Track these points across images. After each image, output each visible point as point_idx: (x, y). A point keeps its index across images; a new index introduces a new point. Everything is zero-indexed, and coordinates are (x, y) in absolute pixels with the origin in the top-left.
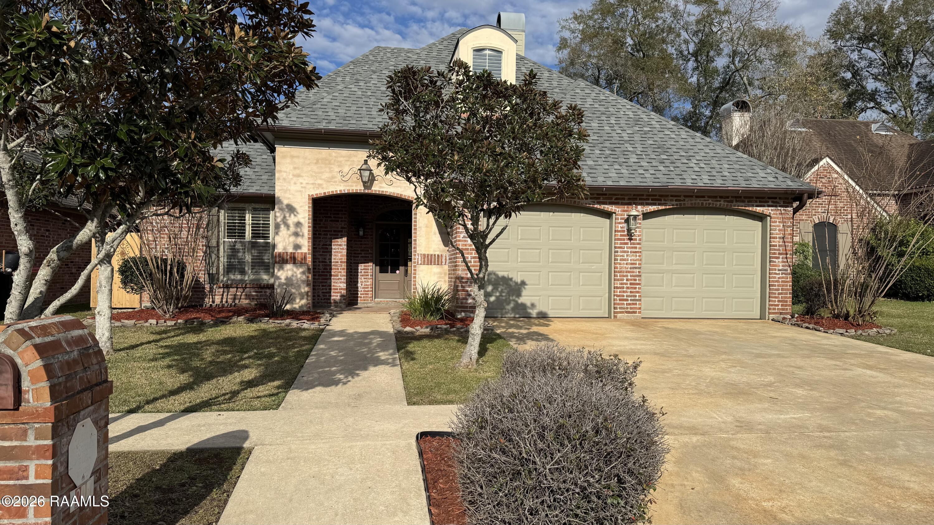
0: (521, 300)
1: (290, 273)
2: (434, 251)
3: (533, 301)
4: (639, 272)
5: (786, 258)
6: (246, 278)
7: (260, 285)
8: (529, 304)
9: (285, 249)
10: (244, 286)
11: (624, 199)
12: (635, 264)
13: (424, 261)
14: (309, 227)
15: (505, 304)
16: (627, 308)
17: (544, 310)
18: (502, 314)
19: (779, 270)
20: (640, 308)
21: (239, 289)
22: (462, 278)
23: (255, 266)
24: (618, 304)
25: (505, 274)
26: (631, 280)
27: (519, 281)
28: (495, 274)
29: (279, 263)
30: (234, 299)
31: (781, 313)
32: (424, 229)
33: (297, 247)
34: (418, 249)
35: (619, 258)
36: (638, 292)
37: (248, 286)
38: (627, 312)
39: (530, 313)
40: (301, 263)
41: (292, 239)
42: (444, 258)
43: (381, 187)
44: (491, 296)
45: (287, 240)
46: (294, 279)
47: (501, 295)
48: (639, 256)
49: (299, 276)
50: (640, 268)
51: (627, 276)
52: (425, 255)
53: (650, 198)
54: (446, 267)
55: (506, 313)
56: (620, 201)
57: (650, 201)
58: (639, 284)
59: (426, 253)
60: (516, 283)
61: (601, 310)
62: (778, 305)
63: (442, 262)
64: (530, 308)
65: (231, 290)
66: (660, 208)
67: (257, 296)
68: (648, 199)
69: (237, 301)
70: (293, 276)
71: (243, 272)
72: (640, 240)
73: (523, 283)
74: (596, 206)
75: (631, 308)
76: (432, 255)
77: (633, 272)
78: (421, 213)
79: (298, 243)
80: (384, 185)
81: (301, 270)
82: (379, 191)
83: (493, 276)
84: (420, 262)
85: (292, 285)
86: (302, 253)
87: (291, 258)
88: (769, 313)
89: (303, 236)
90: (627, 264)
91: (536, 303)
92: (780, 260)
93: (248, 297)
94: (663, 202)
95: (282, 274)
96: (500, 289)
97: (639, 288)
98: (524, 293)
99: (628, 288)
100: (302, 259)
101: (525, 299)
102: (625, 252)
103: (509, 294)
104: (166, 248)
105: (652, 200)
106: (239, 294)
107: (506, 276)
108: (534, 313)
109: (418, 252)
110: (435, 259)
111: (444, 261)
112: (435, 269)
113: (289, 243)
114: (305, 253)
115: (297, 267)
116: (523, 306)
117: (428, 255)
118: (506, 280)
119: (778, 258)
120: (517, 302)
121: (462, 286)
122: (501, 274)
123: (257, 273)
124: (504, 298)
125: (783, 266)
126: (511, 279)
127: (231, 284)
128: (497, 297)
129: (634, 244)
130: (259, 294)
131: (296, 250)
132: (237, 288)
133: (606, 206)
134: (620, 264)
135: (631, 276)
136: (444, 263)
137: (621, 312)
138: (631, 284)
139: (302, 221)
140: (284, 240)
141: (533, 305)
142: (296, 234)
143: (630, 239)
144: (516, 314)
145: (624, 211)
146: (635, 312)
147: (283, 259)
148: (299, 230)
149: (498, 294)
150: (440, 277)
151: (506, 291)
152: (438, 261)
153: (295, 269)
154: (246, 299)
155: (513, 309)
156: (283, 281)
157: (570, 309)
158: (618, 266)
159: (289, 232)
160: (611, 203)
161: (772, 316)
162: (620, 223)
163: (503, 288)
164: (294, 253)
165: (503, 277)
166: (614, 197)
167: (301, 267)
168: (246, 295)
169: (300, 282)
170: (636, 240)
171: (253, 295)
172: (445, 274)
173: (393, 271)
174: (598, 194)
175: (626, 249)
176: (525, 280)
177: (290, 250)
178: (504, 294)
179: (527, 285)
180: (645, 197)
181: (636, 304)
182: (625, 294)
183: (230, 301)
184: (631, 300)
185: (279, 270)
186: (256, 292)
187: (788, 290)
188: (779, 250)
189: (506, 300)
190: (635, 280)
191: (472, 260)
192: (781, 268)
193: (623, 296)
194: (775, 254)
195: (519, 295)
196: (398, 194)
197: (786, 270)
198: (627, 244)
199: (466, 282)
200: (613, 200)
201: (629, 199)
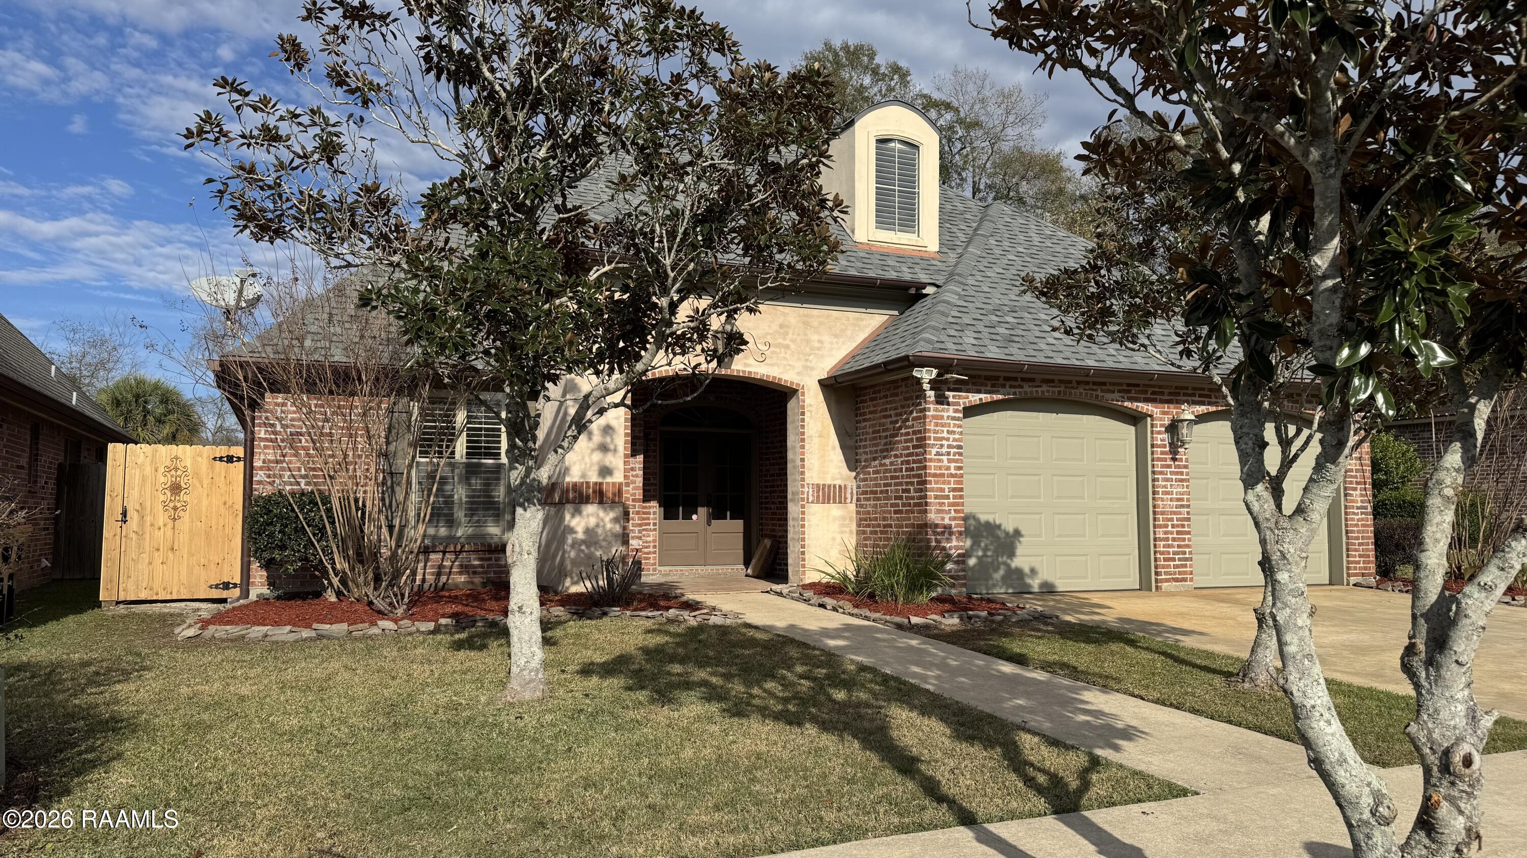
0: (1016, 563)
1: (592, 521)
2: (833, 479)
3: (1033, 565)
4: (1188, 513)
5: (1365, 489)
6: (460, 533)
7: (490, 545)
8: (1027, 570)
9: (583, 476)
10: (459, 547)
11: (1162, 393)
12: (1182, 500)
13: (818, 496)
14: (626, 435)
15: (991, 571)
16: (1175, 573)
17: (1050, 579)
18: (987, 588)
19: (1358, 508)
20: (1191, 573)
21: (448, 555)
22: (937, 526)
23: (477, 509)
24: (1164, 567)
25: (990, 518)
26: (1178, 526)
27: (1011, 529)
28: (974, 518)
29: (573, 502)
30: (439, 574)
31: (1363, 575)
32: (816, 440)
33: (605, 471)
34: (807, 475)
35: (1160, 490)
36: (1188, 546)
37: (467, 548)
38: (1176, 580)
39: (1030, 586)
40: (613, 502)
41: (597, 457)
42: (849, 491)
43: (746, 365)
44: (970, 557)
45: (587, 460)
46: (600, 531)
47: (985, 556)
48: (1187, 487)
49: (609, 526)
50: (1188, 506)
51: (1172, 520)
52: (818, 485)
53: (1198, 392)
54: (852, 507)
55: (994, 586)
56: (1158, 397)
57: (1197, 398)
58: (1188, 533)
59: (821, 483)
60: (1007, 534)
61: (1129, 577)
62: (1358, 562)
63: (846, 499)
64: (1029, 577)
65: (432, 556)
66: (1212, 409)
67: (482, 566)
68: (1194, 395)
69: (444, 579)
70: (597, 526)
71: (451, 522)
72: (1187, 460)
73: (1017, 533)
74: (1126, 404)
75: (1180, 573)
76: (829, 486)
77: (1180, 513)
78: (811, 412)
79: (607, 464)
80: (751, 361)
81: (612, 515)
82: (744, 372)
83: (972, 522)
84: (811, 499)
85: (596, 543)
86: (614, 484)
87: (594, 492)
88: (1349, 575)
89: (615, 450)
90: (1171, 500)
91: (1038, 567)
92: (1358, 492)
93: (465, 569)
94: (1213, 400)
95: (578, 524)
96: (983, 544)
97: (1189, 540)
98: (1020, 550)
99: (1174, 539)
100: (614, 494)
101: (1021, 561)
102: (1167, 480)
103: (997, 553)
104: (302, 477)
105: (1200, 396)
106: (447, 563)
107: (991, 521)
108: (1035, 584)
109: (807, 481)
110: (835, 493)
111: (849, 496)
112: (835, 510)
113: (592, 465)
114: (620, 484)
115: (605, 510)
116: (1019, 572)
117: (824, 485)
118: (991, 528)
119: (1355, 489)
120: (1008, 566)
121: (938, 541)
122: (983, 518)
123: (480, 524)
124: (989, 560)
125: (1362, 501)
126: (999, 527)
127: (434, 546)
128: (979, 558)
129: (1179, 467)
130: (486, 563)
131: (604, 477)
132: (444, 552)
133: (1140, 404)
134: (1162, 500)
135: (1178, 520)
136: (849, 500)
137: (1167, 580)
138: (1178, 533)
139: (614, 423)
140: (583, 458)
141: (1033, 571)
142: (604, 448)
143: (1174, 459)
144: (1008, 587)
145: (1164, 413)
146: (1185, 580)
147: (581, 494)
148: (608, 440)
149: (980, 553)
150: (843, 525)
151: (992, 547)
152: (840, 496)
153: (601, 514)
154: (460, 573)
155: (1004, 578)
156: (580, 536)
157: (1085, 577)
158: (1160, 503)
159: (592, 445)
160: (1146, 400)
161: (1353, 580)
162: (1159, 433)
163: (988, 542)
164: (601, 484)
165: (988, 523)
166: (1151, 390)
167: (612, 508)
168: (461, 566)
169: (610, 539)
170: (1181, 460)
171: (474, 566)
172: (851, 520)
173: (687, 517)
174: (1129, 385)
175: (1169, 476)
176: (1020, 528)
177: (594, 478)
178: (989, 553)
179: (1022, 536)
180: (1190, 392)
181: (1185, 566)
182: (1171, 550)
183: (430, 578)
184: (1180, 559)
185: (573, 516)
186: (481, 559)
187: (1368, 538)
188: (1356, 477)
189: (992, 563)
190: (1183, 526)
191: (951, 494)
192: (1359, 504)
193: (1169, 553)
194: (1351, 483)
195: (1012, 555)
196: (774, 378)
197: (1366, 508)
198: (1169, 466)
199: (943, 533)
200: (1149, 395)
201: (1170, 394)
